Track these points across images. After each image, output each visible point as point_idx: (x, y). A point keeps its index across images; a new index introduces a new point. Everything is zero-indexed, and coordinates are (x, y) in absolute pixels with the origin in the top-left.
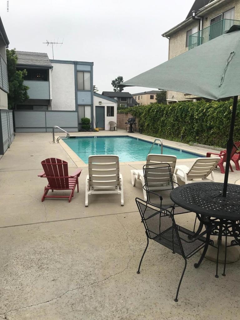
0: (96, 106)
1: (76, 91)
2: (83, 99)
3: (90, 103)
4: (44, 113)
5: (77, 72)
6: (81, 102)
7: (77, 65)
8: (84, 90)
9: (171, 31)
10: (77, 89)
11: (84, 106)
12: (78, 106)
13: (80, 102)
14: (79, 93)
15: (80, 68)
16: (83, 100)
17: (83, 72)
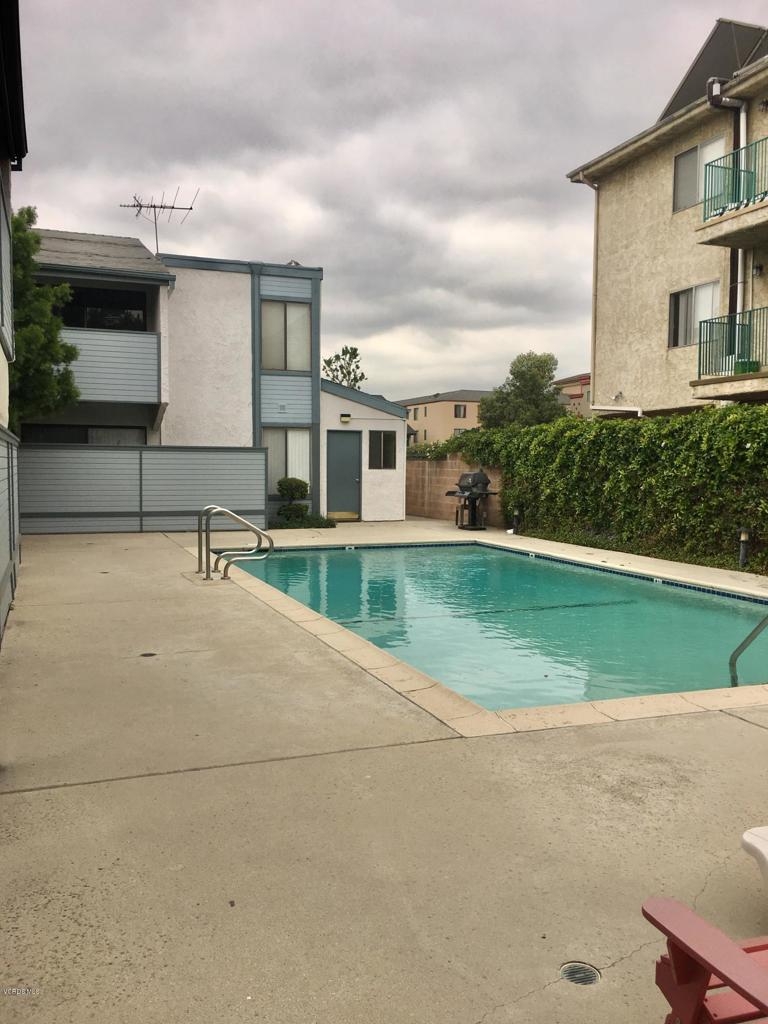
0: (329, 432)
1: (257, 375)
2: (283, 404)
3: (307, 420)
4: (135, 455)
5: (260, 302)
6: (273, 415)
7: (262, 277)
8: (284, 370)
9: (608, 160)
10: (260, 368)
11: (285, 429)
12: (260, 428)
13: (270, 416)
14: (265, 380)
15: (272, 287)
16: (283, 407)
17: (285, 302)
